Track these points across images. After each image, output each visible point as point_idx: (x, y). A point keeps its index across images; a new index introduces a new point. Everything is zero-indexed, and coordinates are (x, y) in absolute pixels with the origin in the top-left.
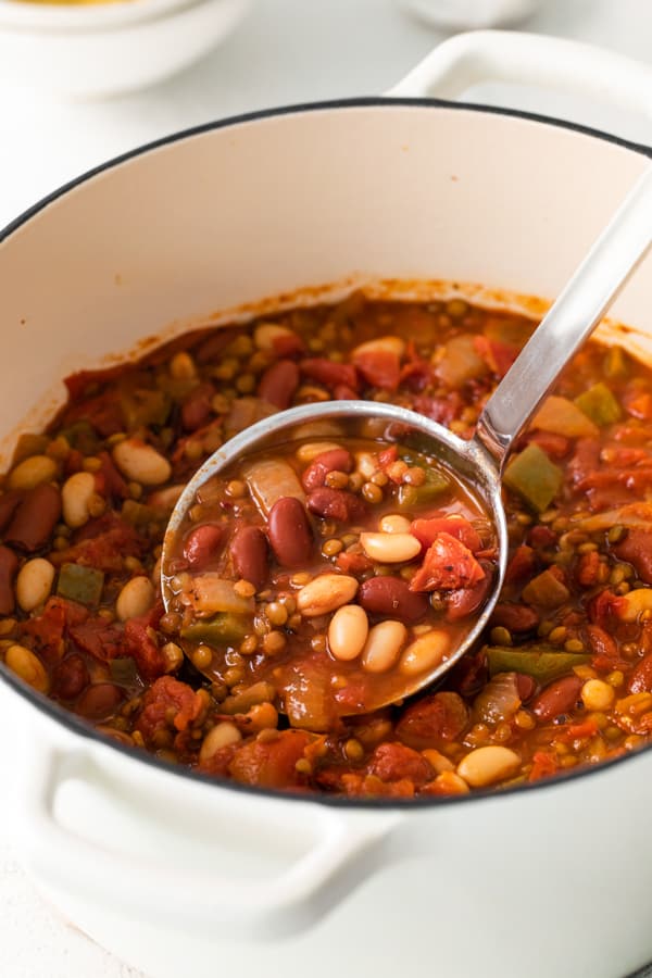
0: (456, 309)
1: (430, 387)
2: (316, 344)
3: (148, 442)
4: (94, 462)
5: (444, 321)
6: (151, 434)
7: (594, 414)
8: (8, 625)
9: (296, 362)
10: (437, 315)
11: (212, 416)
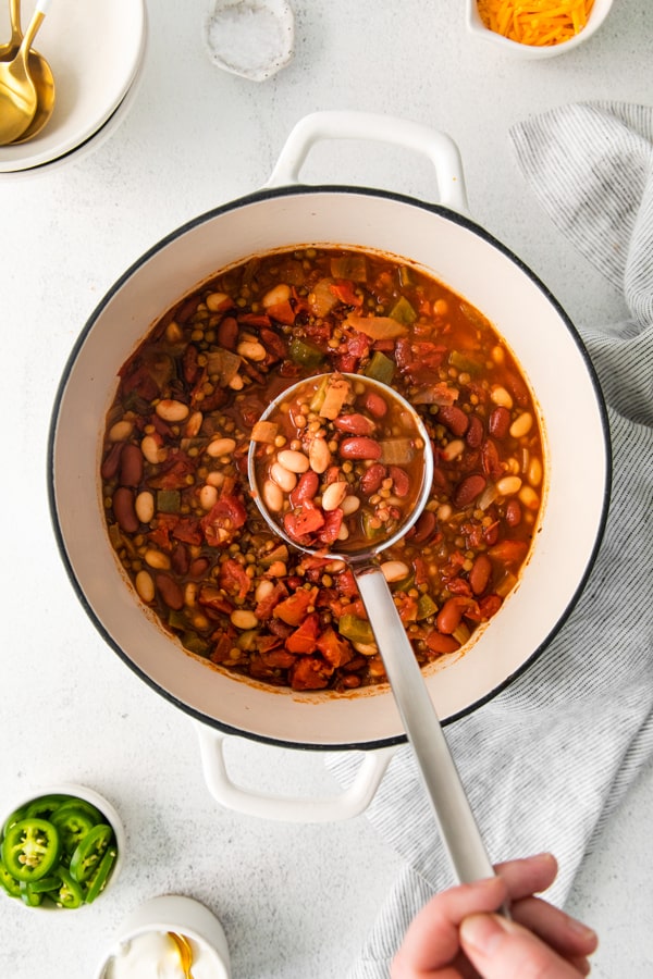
0: (311, 254)
1: (312, 320)
2: (242, 303)
3: (172, 398)
4: (150, 429)
5: (306, 265)
6: (172, 389)
7: (403, 321)
8: (140, 540)
9: (235, 318)
10: (301, 261)
11: (200, 370)
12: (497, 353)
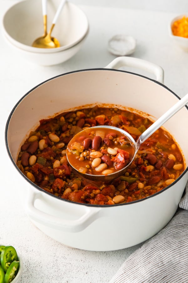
0: (116, 110)
2: (88, 116)
3: (55, 134)
4: (45, 137)
6: (56, 132)
8: (27, 168)
9: (84, 119)
10: (112, 111)
11: (68, 129)
12: (173, 146)
